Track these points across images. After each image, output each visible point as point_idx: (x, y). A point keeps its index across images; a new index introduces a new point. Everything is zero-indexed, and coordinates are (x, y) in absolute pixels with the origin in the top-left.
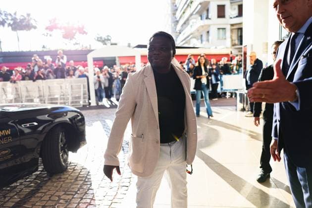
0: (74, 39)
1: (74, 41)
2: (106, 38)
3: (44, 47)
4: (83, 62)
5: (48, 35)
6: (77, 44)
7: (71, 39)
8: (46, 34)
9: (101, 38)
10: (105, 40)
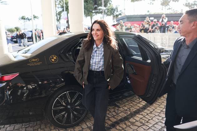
0: (168, 6)
1: (168, 7)
2: (193, 3)
3: (148, 11)
4: (176, 22)
5: (152, 4)
6: (170, 9)
7: (166, 6)
8: (150, 3)
9: (189, 3)
10: (192, 4)
